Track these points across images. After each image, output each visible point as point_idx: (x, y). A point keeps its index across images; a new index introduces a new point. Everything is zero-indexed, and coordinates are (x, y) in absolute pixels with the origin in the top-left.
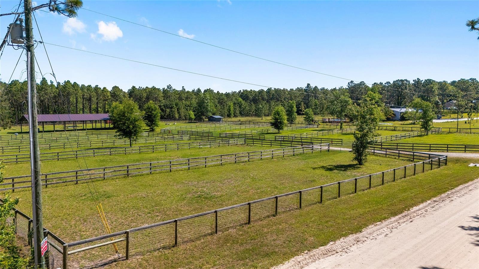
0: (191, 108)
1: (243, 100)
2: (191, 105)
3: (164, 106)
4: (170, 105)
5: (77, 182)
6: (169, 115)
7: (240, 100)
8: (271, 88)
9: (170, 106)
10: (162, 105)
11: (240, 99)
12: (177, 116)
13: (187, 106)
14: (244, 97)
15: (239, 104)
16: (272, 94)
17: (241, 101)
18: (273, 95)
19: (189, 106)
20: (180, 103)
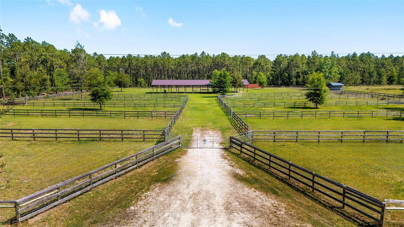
5: (297, 140)
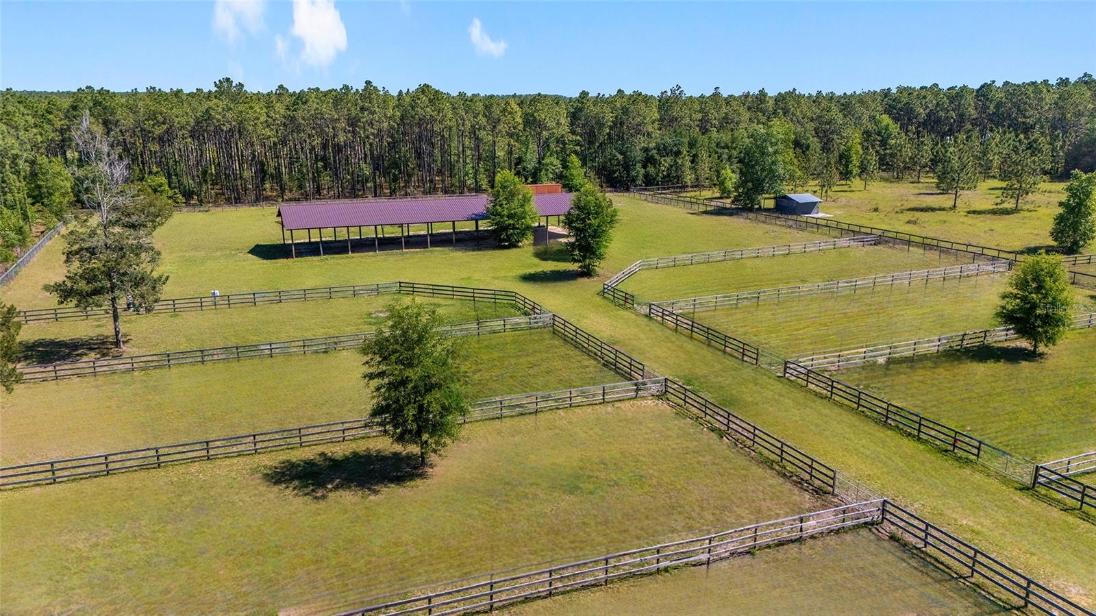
0: (733, 151)
1: (896, 119)
2: (732, 143)
3: (659, 150)
4: (675, 145)
6: (668, 175)
7: (884, 124)
8: (994, 82)
9: (675, 149)
10: (652, 145)
11: (886, 120)
12: (689, 178)
13: (724, 148)
14: (901, 111)
15: (879, 134)
16: (994, 103)
17: (888, 125)
18: (999, 105)
19: (726, 147)
20: (703, 139)
